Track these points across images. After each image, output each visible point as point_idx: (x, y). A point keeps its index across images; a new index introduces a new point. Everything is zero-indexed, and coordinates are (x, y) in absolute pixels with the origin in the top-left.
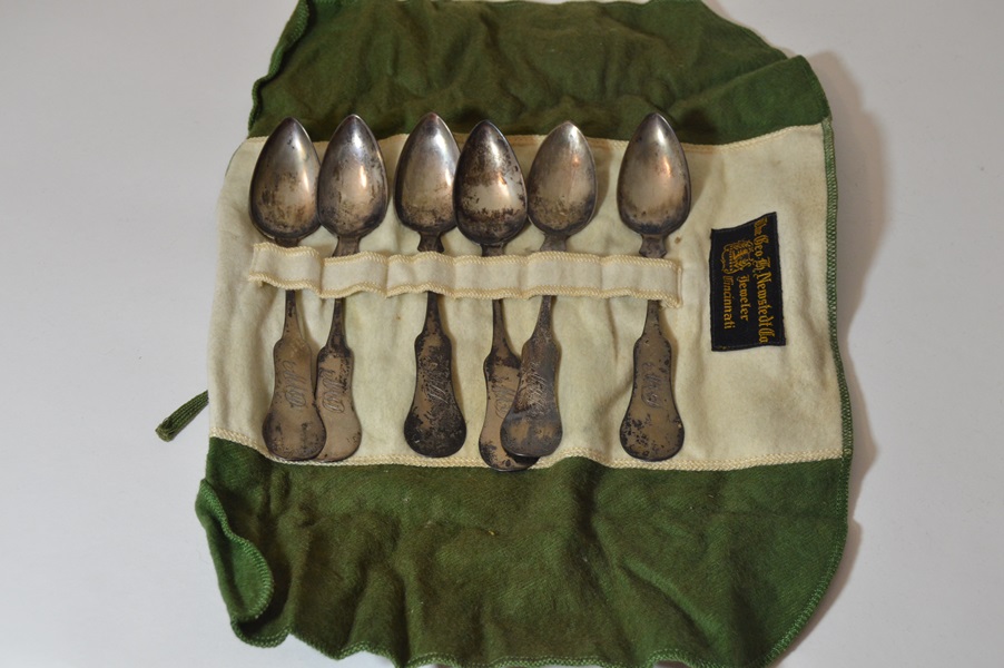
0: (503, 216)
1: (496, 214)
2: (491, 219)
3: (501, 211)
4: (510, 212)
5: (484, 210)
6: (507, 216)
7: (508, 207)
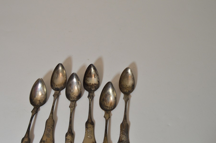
0: (94, 85)
1: (93, 84)
2: (91, 85)
3: (94, 84)
4: (96, 84)
5: (90, 83)
6: (95, 85)
7: (95, 83)
